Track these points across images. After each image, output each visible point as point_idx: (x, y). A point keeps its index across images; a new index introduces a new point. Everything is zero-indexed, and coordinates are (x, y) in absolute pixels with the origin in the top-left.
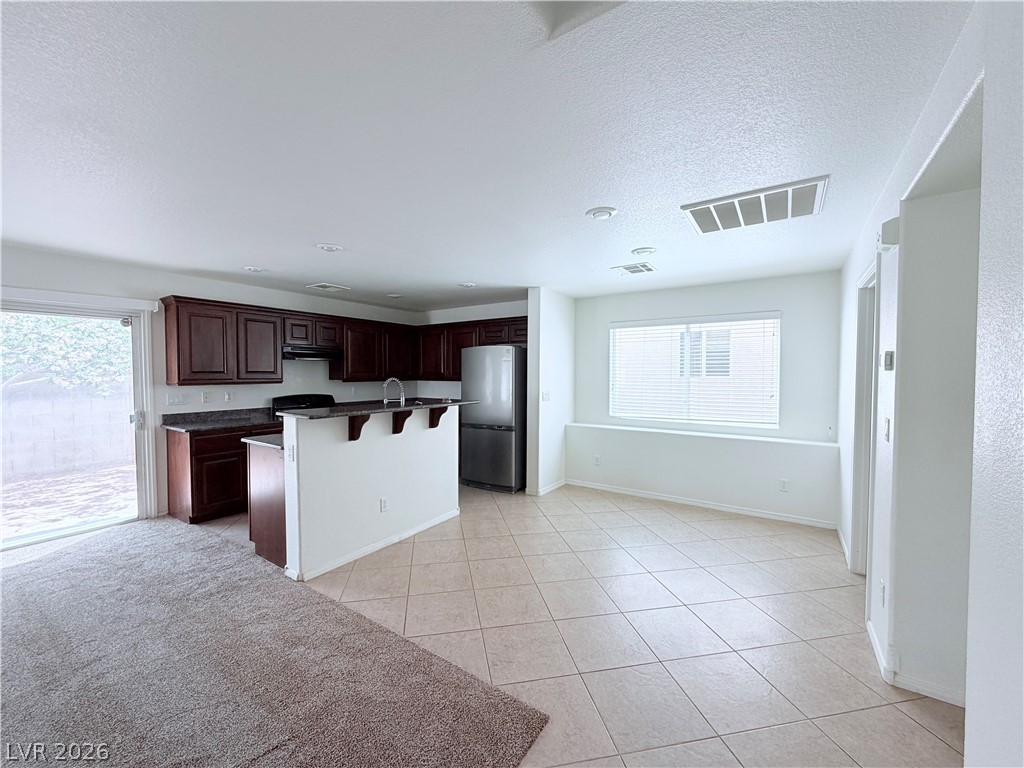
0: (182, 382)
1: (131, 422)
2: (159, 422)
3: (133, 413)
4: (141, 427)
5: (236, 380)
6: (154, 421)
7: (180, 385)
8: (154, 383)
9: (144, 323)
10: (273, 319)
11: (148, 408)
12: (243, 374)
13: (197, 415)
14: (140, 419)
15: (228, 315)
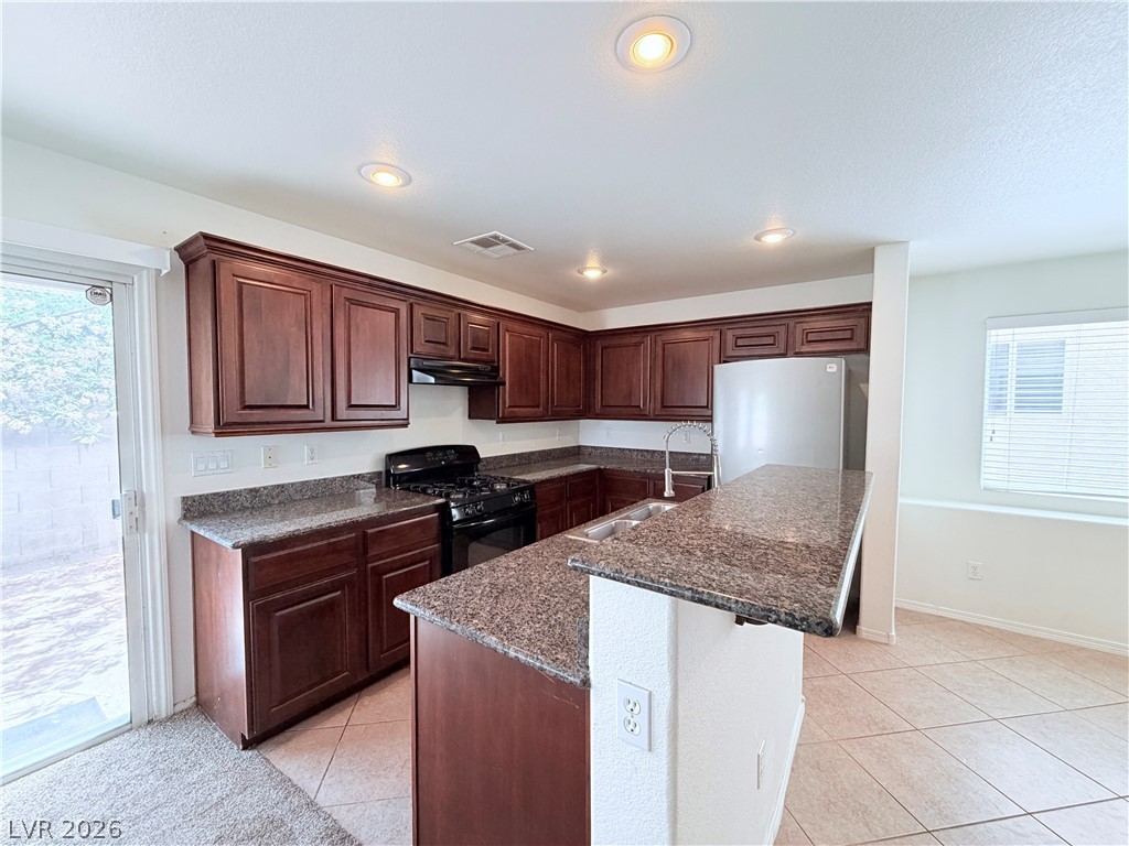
0: (224, 428)
1: (115, 516)
2: (176, 512)
3: (117, 496)
4: (137, 524)
5: (329, 422)
6: (163, 511)
7: (218, 435)
8: (164, 430)
9: (143, 296)
10: (394, 304)
11: (152, 485)
12: (342, 412)
13: (254, 492)
14: (134, 509)
15: (315, 288)
